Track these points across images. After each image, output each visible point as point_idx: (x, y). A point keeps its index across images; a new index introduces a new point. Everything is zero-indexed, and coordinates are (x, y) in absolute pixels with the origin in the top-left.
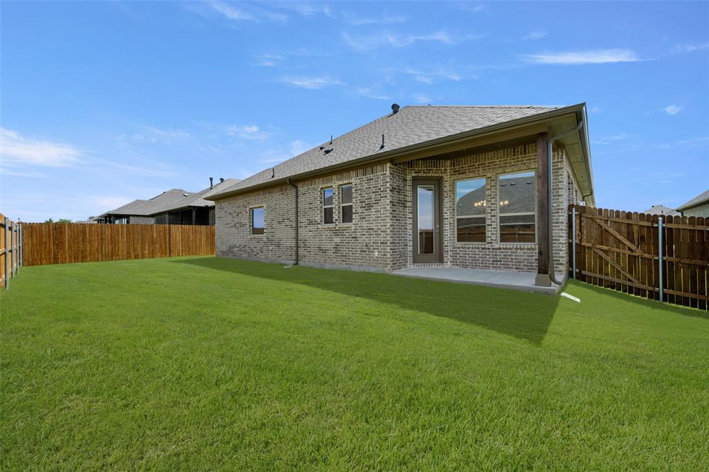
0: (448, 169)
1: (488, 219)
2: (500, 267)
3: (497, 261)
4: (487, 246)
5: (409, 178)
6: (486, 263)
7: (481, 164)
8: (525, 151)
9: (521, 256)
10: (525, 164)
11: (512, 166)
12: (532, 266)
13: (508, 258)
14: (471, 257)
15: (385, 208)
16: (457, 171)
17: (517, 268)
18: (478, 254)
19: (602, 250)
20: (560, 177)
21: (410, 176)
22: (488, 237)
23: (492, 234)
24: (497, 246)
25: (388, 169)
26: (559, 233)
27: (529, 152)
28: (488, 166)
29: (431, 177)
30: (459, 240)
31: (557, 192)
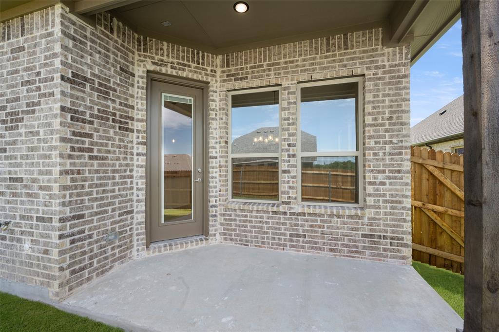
0: (219, 70)
1: (284, 161)
2: (303, 247)
3: (298, 236)
4: (281, 209)
5: (139, 71)
6: (280, 239)
7: (273, 65)
8: (346, 44)
9: (338, 228)
10: (345, 66)
11: (324, 68)
12: (357, 247)
13: (316, 232)
14: (254, 227)
15: (49, 125)
16: (233, 75)
17: (331, 250)
18: (267, 223)
19: (435, 212)
20: (403, 92)
21: (142, 69)
22: (283, 193)
23: (290, 187)
24: (298, 209)
25: (58, 20)
26: (402, 190)
27: (353, 46)
28: (284, 68)
29: (187, 79)
30: (235, 195)
31: (398, 118)
